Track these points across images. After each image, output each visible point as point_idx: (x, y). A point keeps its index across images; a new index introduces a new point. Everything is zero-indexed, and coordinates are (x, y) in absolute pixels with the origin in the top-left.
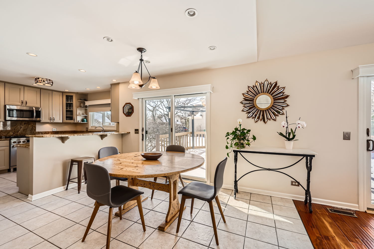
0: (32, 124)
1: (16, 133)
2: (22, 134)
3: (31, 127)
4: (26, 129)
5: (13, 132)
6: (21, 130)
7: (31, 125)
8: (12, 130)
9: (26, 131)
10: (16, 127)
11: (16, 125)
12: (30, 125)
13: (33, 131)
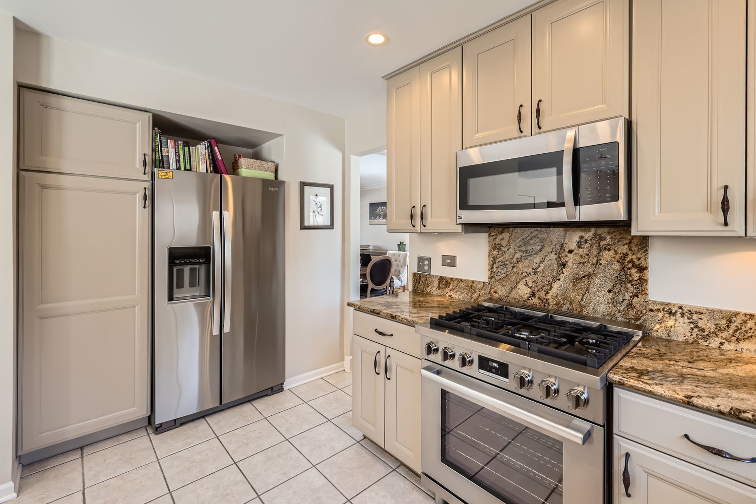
0: (624, 249)
1: (542, 294)
2: (568, 305)
3: (617, 266)
4: (589, 275)
5: (530, 284)
6: (562, 277)
7: (616, 253)
8: (528, 274)
9: (587, 290)
10: (541, 262)
11: (541, 250)
12: (612, 253)
13: (627, 297)
